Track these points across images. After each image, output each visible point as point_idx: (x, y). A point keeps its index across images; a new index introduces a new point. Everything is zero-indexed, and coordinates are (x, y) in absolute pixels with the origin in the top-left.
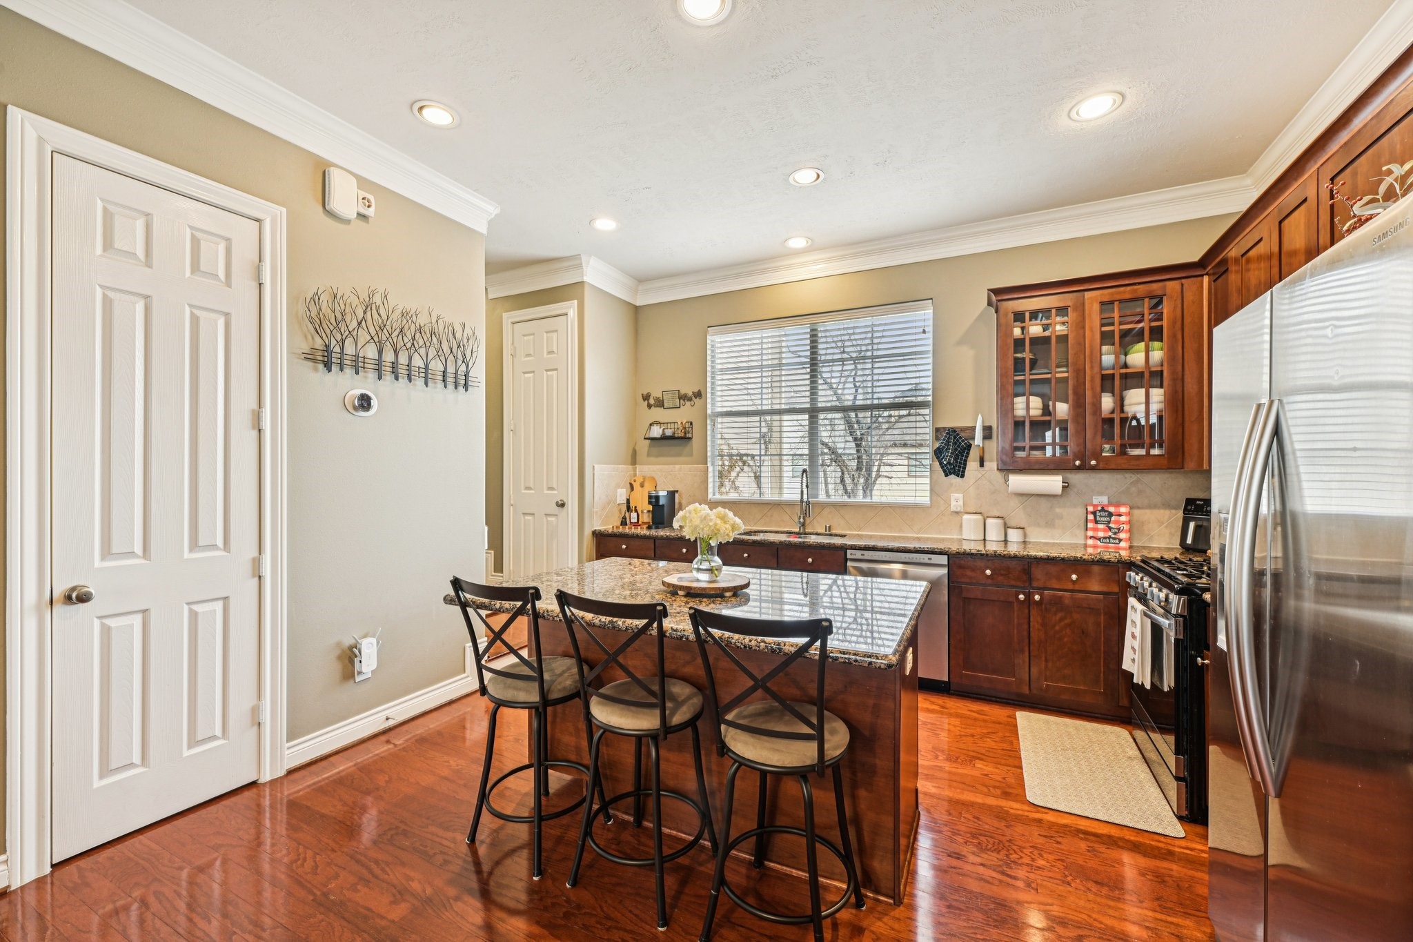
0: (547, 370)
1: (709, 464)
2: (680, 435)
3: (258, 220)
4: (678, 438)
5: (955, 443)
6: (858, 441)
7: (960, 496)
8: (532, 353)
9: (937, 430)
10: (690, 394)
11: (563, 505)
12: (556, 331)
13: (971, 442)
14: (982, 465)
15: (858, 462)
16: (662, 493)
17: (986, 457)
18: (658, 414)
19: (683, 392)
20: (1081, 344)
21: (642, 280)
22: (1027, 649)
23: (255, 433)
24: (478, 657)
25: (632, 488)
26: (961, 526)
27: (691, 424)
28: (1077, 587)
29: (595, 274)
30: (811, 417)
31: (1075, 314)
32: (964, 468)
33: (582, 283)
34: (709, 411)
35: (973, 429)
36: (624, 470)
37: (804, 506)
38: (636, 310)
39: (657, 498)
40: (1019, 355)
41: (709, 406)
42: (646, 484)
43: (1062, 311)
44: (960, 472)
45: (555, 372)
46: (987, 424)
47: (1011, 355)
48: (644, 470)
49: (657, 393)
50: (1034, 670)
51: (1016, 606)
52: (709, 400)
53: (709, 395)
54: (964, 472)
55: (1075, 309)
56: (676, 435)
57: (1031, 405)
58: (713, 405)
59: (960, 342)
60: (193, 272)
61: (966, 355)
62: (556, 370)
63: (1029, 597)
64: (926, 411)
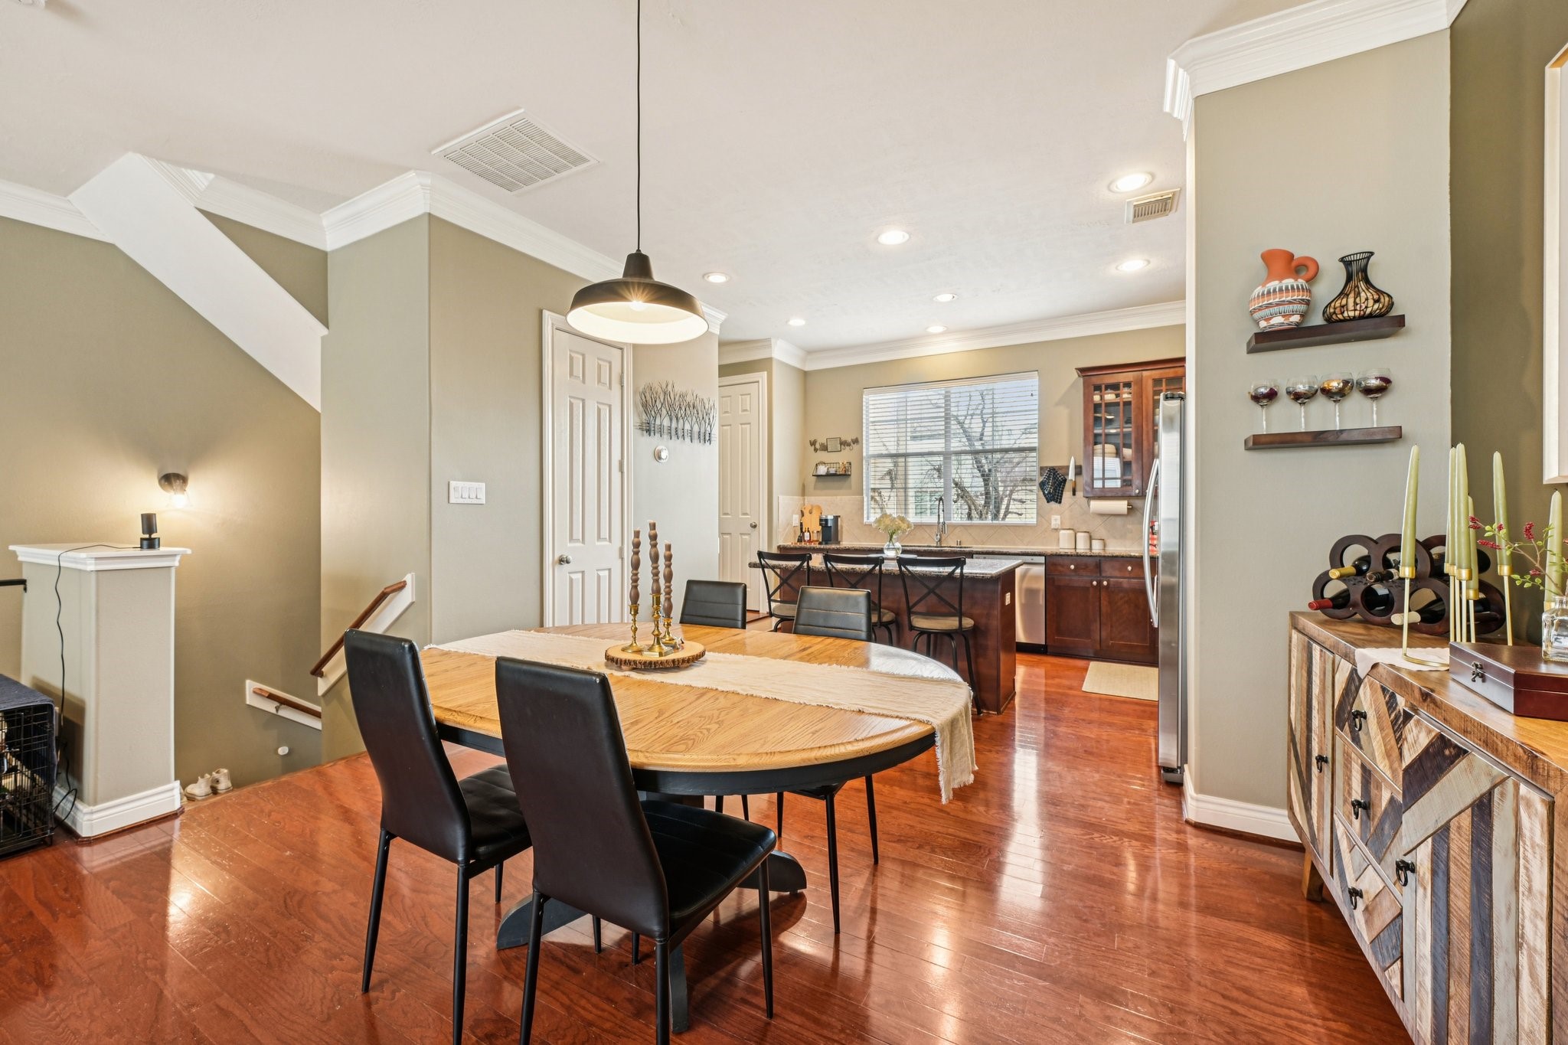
0: (741, 424)
1: (864, 495)
2: (841, 473)
3: (621, 349)
4: (840, 475)
5: (1054, 478)
6: (986, 477)
7: (1058, 517)
8: (729, 410)
9: (1042, 468)
10: (850, 441)
11: (755, 526)
12: (749, 394)
13: (1066, 477)
14: (1074, 494)
15: (986, 498)
16: (830, 517)
17: (1078, 488)
18: (823, 456)
19: (843, 439)
20: (1140, 409)
21: (810, 352)
22: (1098, 619)
23: (620, 473)
24: (769, 596)
25: (803, 515)
26: (1059, 540)
27: (850, 464)
28: (1132, 575)
29: (781, 352)
30: (945, 458)
31: (1136, 388)
32: (1061, 496)
33: (770, 360)
34: (864, 454)
35: (1068, 467)
36: (796, 500)
37: (941, 527)
38: (806, 374)
39: (826, 520)
40: (1098, 415)
41: (864, 450)
42: (814, 511)
43: (1128, 385)
44: (1059, 500)
45: (748, 426)
46: (1078, 464)
47: (1091, 415)
48: (812, 500)
49: (822, 440)
50: (1104, 634)
51: (1091, 590)
52: (864, 446)
53: (864, 441)
54: (1061, 499)
55: (1136, 383)
56: (838, 473)
57: (1106, 450)
58: (867, 449)
59: (1058, 404)
60: (598, 383)
61: (1063, 413)
62: (749, 423)
63: (1100, 583)
64: (1034, 454)
